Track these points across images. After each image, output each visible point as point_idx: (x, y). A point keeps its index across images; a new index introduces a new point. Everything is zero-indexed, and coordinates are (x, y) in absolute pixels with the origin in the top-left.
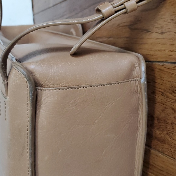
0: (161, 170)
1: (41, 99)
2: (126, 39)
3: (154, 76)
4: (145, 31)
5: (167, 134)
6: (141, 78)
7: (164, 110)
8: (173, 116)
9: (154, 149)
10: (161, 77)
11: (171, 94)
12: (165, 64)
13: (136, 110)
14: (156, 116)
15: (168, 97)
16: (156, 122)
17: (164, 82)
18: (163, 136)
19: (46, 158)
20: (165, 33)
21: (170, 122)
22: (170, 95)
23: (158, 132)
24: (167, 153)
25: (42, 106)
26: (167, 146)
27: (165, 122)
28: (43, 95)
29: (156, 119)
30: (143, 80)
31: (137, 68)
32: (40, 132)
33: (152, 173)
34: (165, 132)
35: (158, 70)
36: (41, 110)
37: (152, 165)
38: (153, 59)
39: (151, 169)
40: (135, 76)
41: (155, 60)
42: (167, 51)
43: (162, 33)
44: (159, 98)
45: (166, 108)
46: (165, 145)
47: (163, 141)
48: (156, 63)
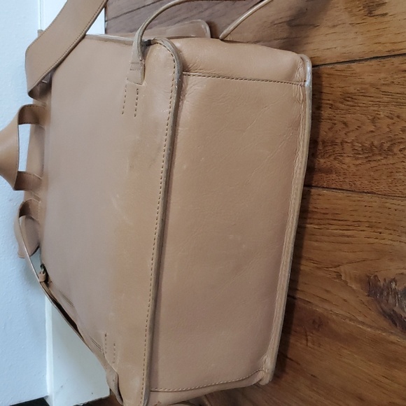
0: (324, 214)
1: (186, 88)
2: (282, 41)
3: (321, 85)
4: (312, 27)
5: (335, 159)
6: (305, 81)
7: (332, 128)
8: (344, 132)
9: (316, 187)
10: (331, 84)
11: (342, 103)
12: (336, 65)
13: (296, 125)
14: (320, 139)
15: (337, 109)
16: (320, 147)
17: (334, 89)
18: (329, 163)
19: (185, 167)
20: (337, 26)
21: (338, 141)
22: (340, 105)
23: (322, 161)
24: (333, 186)
25: (186, 96)
26: (334, 176)
27: (333, 143)
28: (189, 82)
29: (321, 143)
30: (308, 83)
31: (300, 69)
32: (181, 130)
33: (311, 224)
34: (332, 158)
35: (326, 75)
36: (185, 102)
37: (313, 211)
38: (321, 61)
39: (310, 218)
40: (297, 79)
41: (323, 63)
42: (339, 49)
43: (334, 26)
44: (326, 113)
45: (335, 124)
46: (331, 176)
47: (329, 171)
48: (323, 67)
